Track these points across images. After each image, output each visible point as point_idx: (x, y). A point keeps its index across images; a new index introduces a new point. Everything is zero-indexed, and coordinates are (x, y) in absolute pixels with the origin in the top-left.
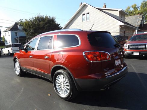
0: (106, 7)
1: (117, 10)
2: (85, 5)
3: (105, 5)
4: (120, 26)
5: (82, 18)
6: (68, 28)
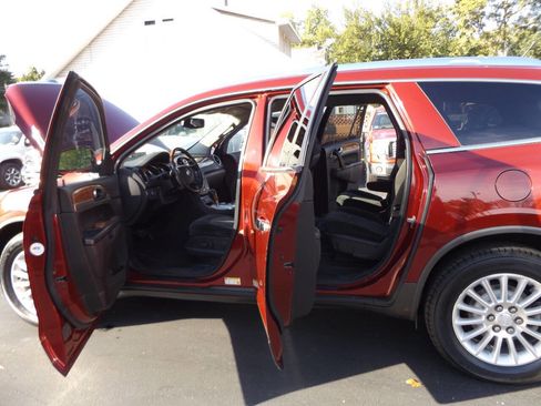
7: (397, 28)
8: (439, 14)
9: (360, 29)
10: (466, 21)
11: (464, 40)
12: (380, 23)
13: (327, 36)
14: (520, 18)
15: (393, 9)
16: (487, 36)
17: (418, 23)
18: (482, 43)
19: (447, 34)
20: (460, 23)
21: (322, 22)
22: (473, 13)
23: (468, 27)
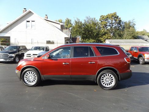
0: (47, 18)
1: (59, 24)
2: (30, 12)
3: (46, 16)
4: (65, 38)
5: (27, 25)
6: (6, 33)
7: (88, 26)
8: (97, 24)
9: (79, 26)
10: (103, 26)
11: (103, 30)
12: (84, 25)
13: (71, 27)
14: (115, 27)
15: (87, 22)
16: (108, 30)
17: (92, 26)
18: (107, 31)
19: (99, 29)
20: (102, 27)
21: (69, 23)
22: (105, 25)
23: (104, 28)
